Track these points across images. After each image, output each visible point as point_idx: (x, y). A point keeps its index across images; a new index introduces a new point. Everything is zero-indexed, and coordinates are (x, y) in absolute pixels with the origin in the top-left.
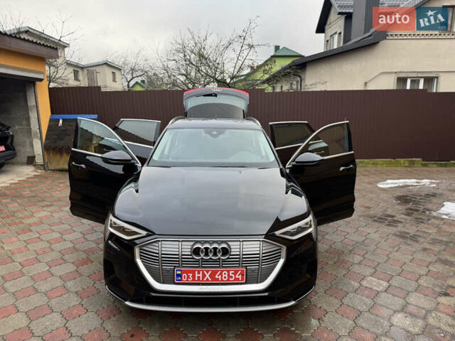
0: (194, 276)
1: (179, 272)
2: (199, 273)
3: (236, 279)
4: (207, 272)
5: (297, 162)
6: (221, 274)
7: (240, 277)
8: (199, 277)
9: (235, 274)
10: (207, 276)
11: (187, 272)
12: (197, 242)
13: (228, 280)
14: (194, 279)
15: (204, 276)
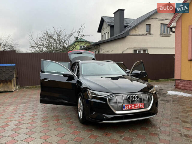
0: (129, 107)
1: (124, 106)
2: (130, 106)
3: (142, 107)
4: (133, 105)
5: (133, 74)
6: (137, 105)
7: (143, 106)
8: (130, 107)
9: (141, 105)
10: (133, 106)
11: (127, 106)
12: (128, 95)
13: (139, 107)
14: (129, 108)
15: (132, 106)
